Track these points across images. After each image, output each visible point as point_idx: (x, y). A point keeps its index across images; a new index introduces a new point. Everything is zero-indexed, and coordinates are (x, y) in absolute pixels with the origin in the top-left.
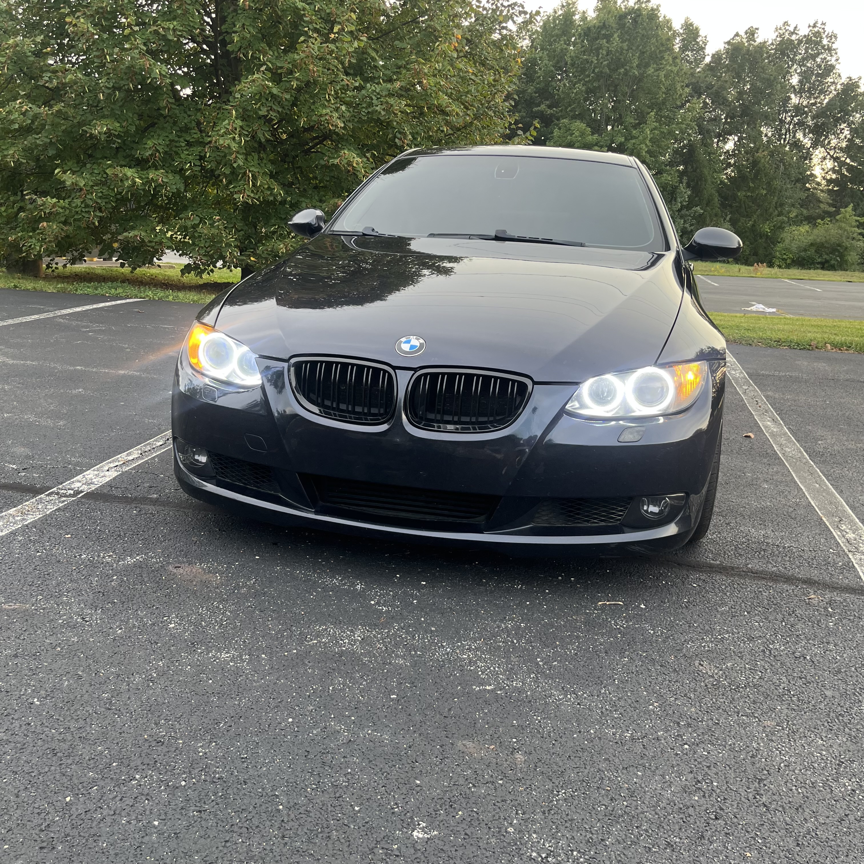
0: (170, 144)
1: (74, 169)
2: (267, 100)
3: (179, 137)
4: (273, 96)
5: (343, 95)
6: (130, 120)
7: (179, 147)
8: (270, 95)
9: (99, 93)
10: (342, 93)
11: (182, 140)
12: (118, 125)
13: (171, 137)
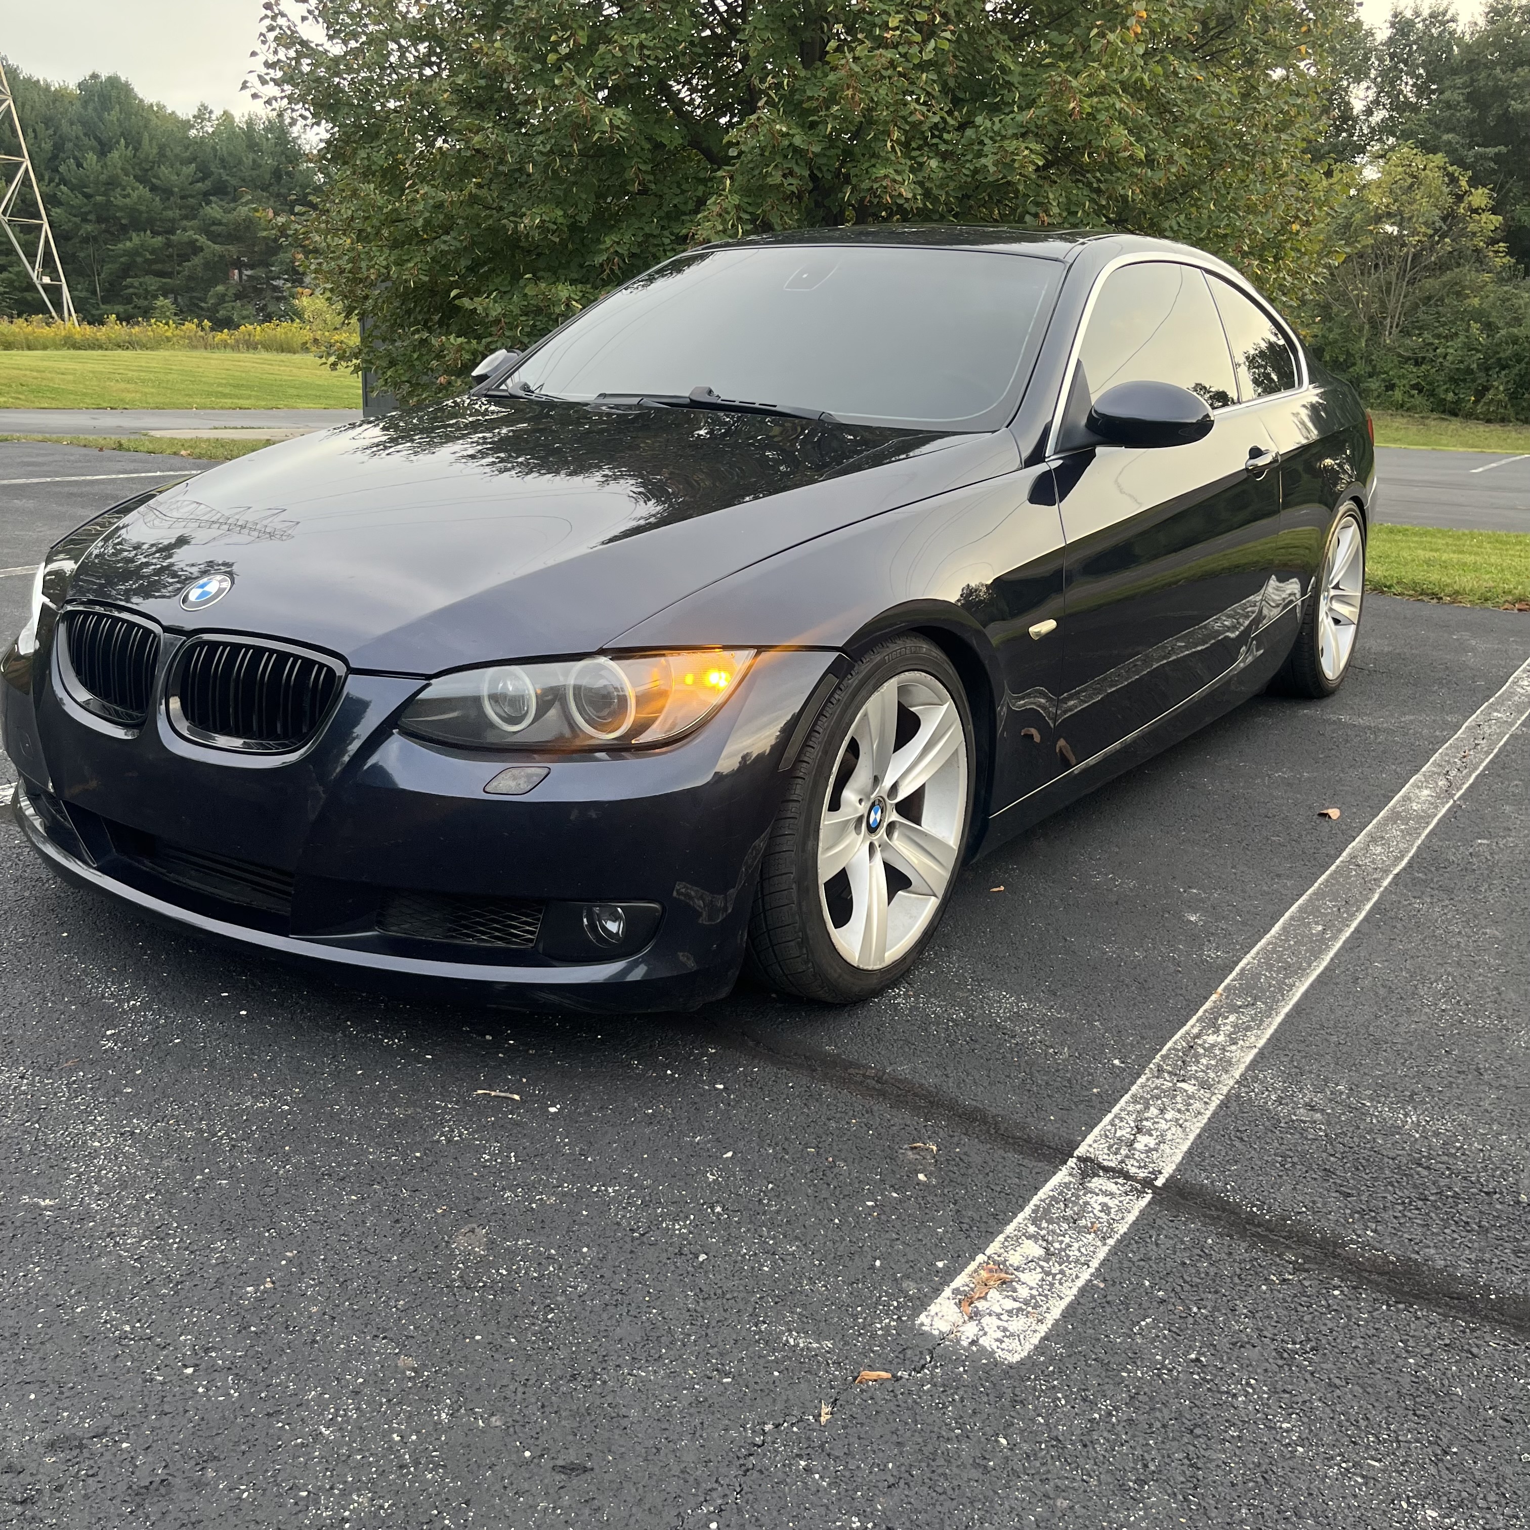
0: (645, 242)
1: (503, 289)
2: (786, 157)
3: (663, 228)
4: (796, 150)
5: (935, 141)
6: (581, 205)
7: (658, 245)
8: (791, 149)
9: (529, 162)
10: (933, 136)
11: (666, 233)
12: (561, 213)
13: (647, 230)
